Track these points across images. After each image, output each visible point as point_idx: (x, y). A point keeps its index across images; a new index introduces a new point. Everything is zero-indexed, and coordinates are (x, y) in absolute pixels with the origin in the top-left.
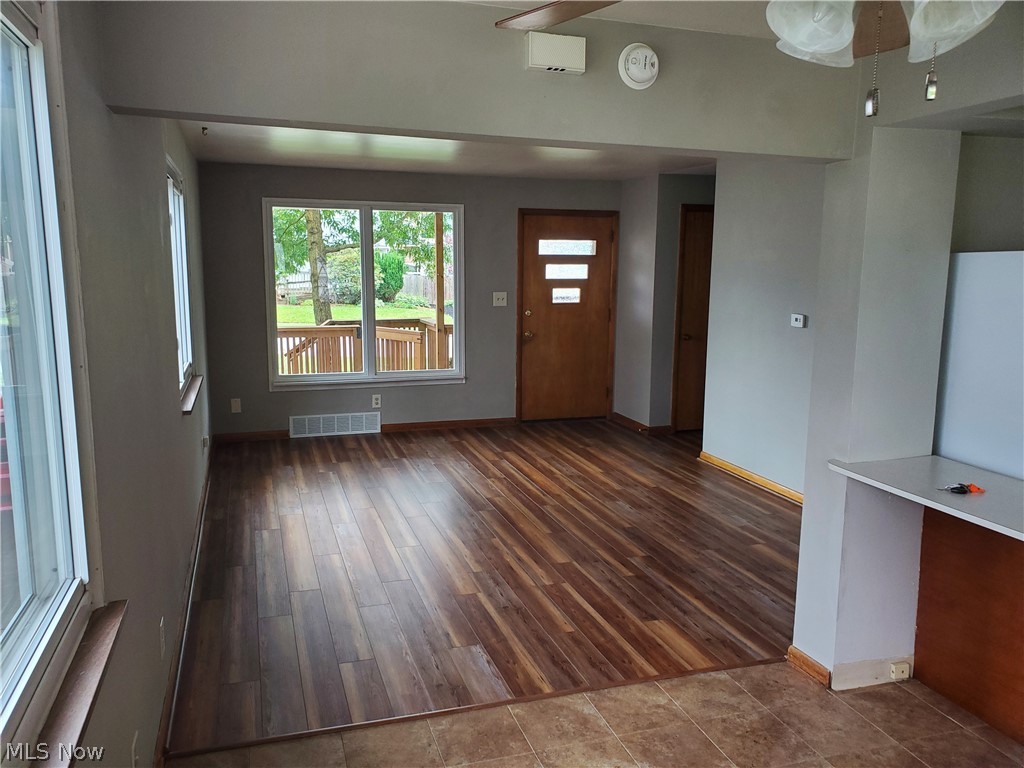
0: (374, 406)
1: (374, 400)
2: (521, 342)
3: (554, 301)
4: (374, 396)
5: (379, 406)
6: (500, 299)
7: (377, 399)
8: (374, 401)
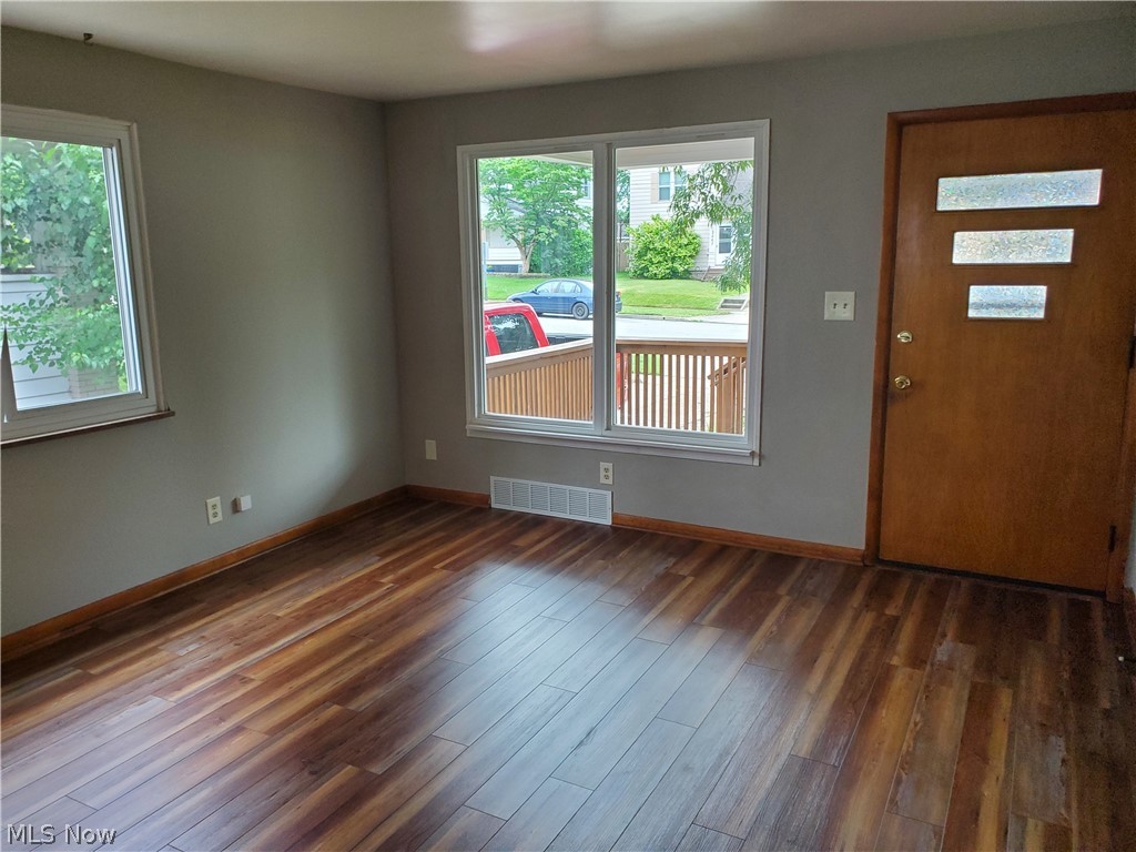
0: (603, 480)
1: (602, 470)
2: (884, 395)
3: (972, 313)
4: (603, 465)
5: (610, 482)
6: (840, 307)
7: (607, 470)
8: (602, 473)
